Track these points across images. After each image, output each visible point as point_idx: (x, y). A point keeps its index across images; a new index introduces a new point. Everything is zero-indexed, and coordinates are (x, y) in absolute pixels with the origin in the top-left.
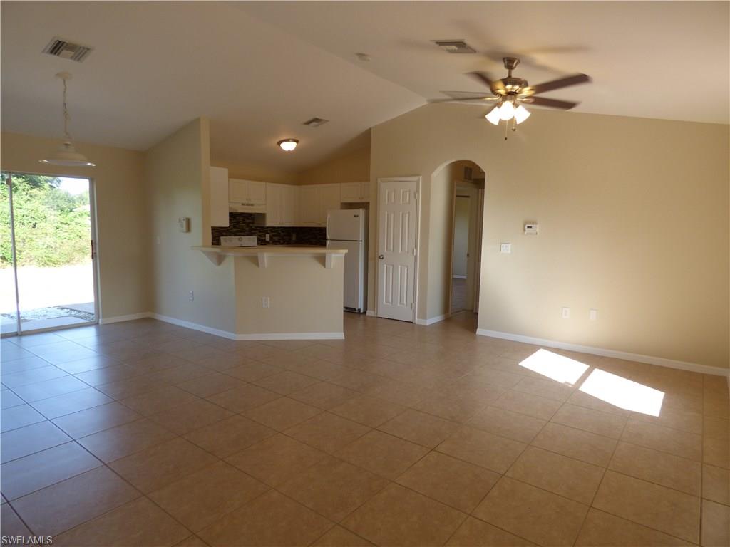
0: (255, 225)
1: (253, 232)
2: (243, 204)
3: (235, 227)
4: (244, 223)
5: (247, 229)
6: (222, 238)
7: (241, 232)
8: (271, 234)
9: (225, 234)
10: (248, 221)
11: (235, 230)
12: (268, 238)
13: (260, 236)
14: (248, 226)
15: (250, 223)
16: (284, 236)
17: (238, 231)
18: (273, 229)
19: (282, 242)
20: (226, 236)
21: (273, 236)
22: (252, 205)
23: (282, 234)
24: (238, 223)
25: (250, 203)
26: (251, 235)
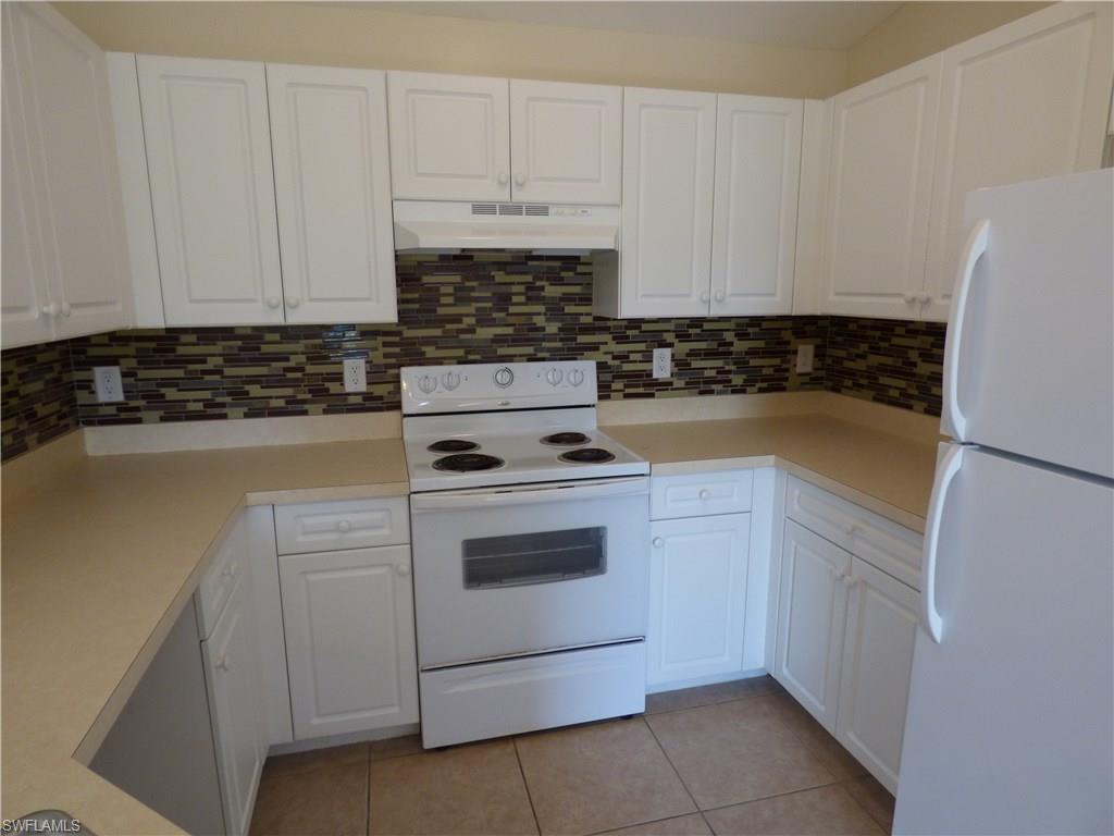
0: (596, 310)
1: (582, 339)
2: (481, 208)
3: (484, 320)
4: (530, 300)
5: (552, 328)
6: (410, 378)
7: (515, 341)
8: (683, 348)
9: (430, 351)
10: (552, 291)
11: (485, 333)
12: (662, 365)
13: (624, 358)
14: (554, 310)
15: (568, 298)
16: (752, 352)
17: (499, 340)
18: (689, 328)
19: (737, 380)
20: (438, 362)
21: (693, 354)
22: (540, 210)
23: (740, 346)
24: (503, 301)
25: (521, 197)
26: (572, 353)
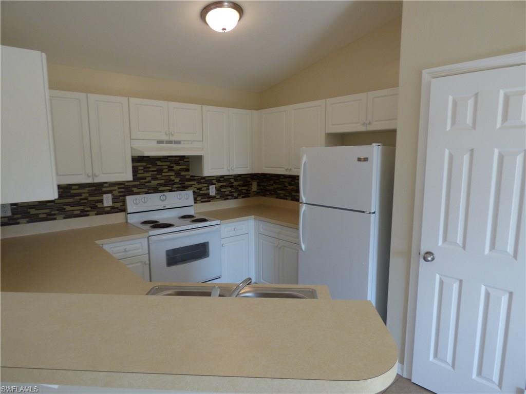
0: (191, 173)
1: (187, 183)
2: (160, 142)
3: (154, 179)
4: (170, 171)
5: (177, 180)
6: (130, 199)
7: (165, 185)
8: (220, 184)
9: (135, 190)
10: (176, 168)
11: (154, 183)
12: (212, 191)
13: (200, 189)
14: (177, 174)
15: (181, 170)
16: (239, 185)
17: (159, 185)
18: (220, 179)
19: (235, 194)
20: (138, 193)
21: (222, 187)
22: (178, 142)
23: (236, 183)
24: (160, 171)
25: (172, 138)
26: (183, 188)
